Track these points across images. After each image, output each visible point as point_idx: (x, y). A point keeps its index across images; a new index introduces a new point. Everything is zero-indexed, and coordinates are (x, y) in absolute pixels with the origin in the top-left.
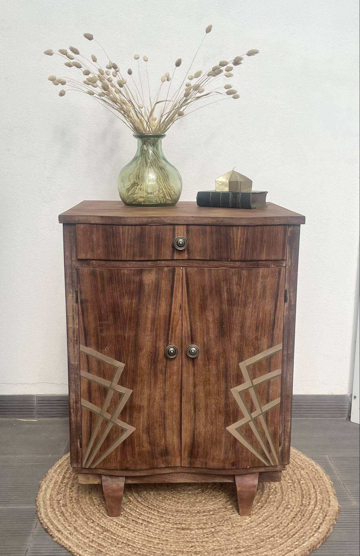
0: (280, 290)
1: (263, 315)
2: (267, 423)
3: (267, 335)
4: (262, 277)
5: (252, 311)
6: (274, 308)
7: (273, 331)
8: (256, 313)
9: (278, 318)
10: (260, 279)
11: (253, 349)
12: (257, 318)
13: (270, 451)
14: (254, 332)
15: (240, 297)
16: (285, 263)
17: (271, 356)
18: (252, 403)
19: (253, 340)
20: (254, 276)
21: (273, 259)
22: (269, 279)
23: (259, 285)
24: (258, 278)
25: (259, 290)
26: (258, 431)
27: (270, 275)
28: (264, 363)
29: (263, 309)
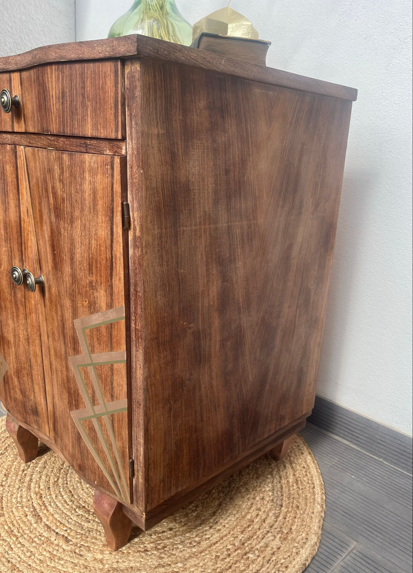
0: (115, 202)
1: (97, 245)
2: (113, 431)
3: (105, 284)
4: (90, 171)
5: (82, 234)
6: (109, 237)
7: (111, 279)
8: (87, 240)
9: (116, 256)
10: (87, 175)
11: (87, 302)
12: (89, 248)
13: (120, 477)
14: (87, 272)
15: (65, 205)
16: (124, 148)
17: (111, 324)
18: (94, 392)
19: (86, 287)
20: (79, 168)
21: (102, 136)
22: (99, 176)
23: (87, 186)
24: (83, 172)
25: (87, 195)
26: (104, 438)
27: (100, 168)
28: (104, 331)
29: (96, 234)
